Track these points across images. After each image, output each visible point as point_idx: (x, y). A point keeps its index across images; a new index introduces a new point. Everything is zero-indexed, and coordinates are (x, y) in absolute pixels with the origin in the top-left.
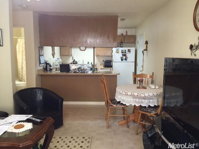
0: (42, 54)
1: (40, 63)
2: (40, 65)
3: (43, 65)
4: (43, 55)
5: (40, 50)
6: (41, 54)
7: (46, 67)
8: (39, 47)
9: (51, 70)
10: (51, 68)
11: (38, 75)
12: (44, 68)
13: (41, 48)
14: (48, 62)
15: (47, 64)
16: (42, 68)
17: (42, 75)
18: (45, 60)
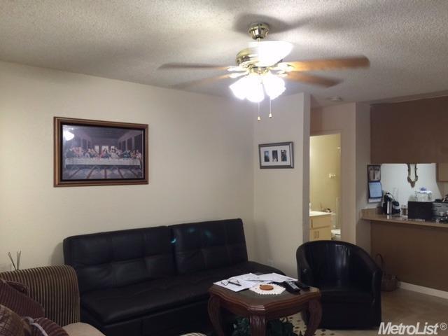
0: (376, 179)
1: (369, 197)
2: (368, 201)
3: (379, 200)
4: (379, 181)
5: (372, 172)
6: (372, 180)
7: (385, 205)
8: (368, 166)
9: (395, 212)
10: (397, 208)
11: (362, 219)
12: (379, 207)
13: (374, 167)
14: (389, 196)
15: (386, 198)
16: (375, 206)
17: (372, 222)
18: (383, 192)
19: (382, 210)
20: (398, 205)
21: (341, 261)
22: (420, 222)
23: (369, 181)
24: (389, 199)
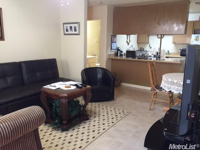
0: (114, 41)
1: (111, 49)
2: (111, 51)
3: (115, 50)
4: (115, 42)
5: (113, 38)
6: (113, 41)
7: (118, 52)
8: (112, 35)
9: (121, 55)
10: (122, 54)
11: (108, 58)
12: (115, 53)
13: (114, 36)
14: (119, 49)
15: (118, 50)
16: (113, 53)
17: (112, 59)
18: (117, 47)
19: (116, 54)
20: (122, 53)
21: (100, 76)
22: (130, 59)
23: (112, 42)
24: (119, 50)
